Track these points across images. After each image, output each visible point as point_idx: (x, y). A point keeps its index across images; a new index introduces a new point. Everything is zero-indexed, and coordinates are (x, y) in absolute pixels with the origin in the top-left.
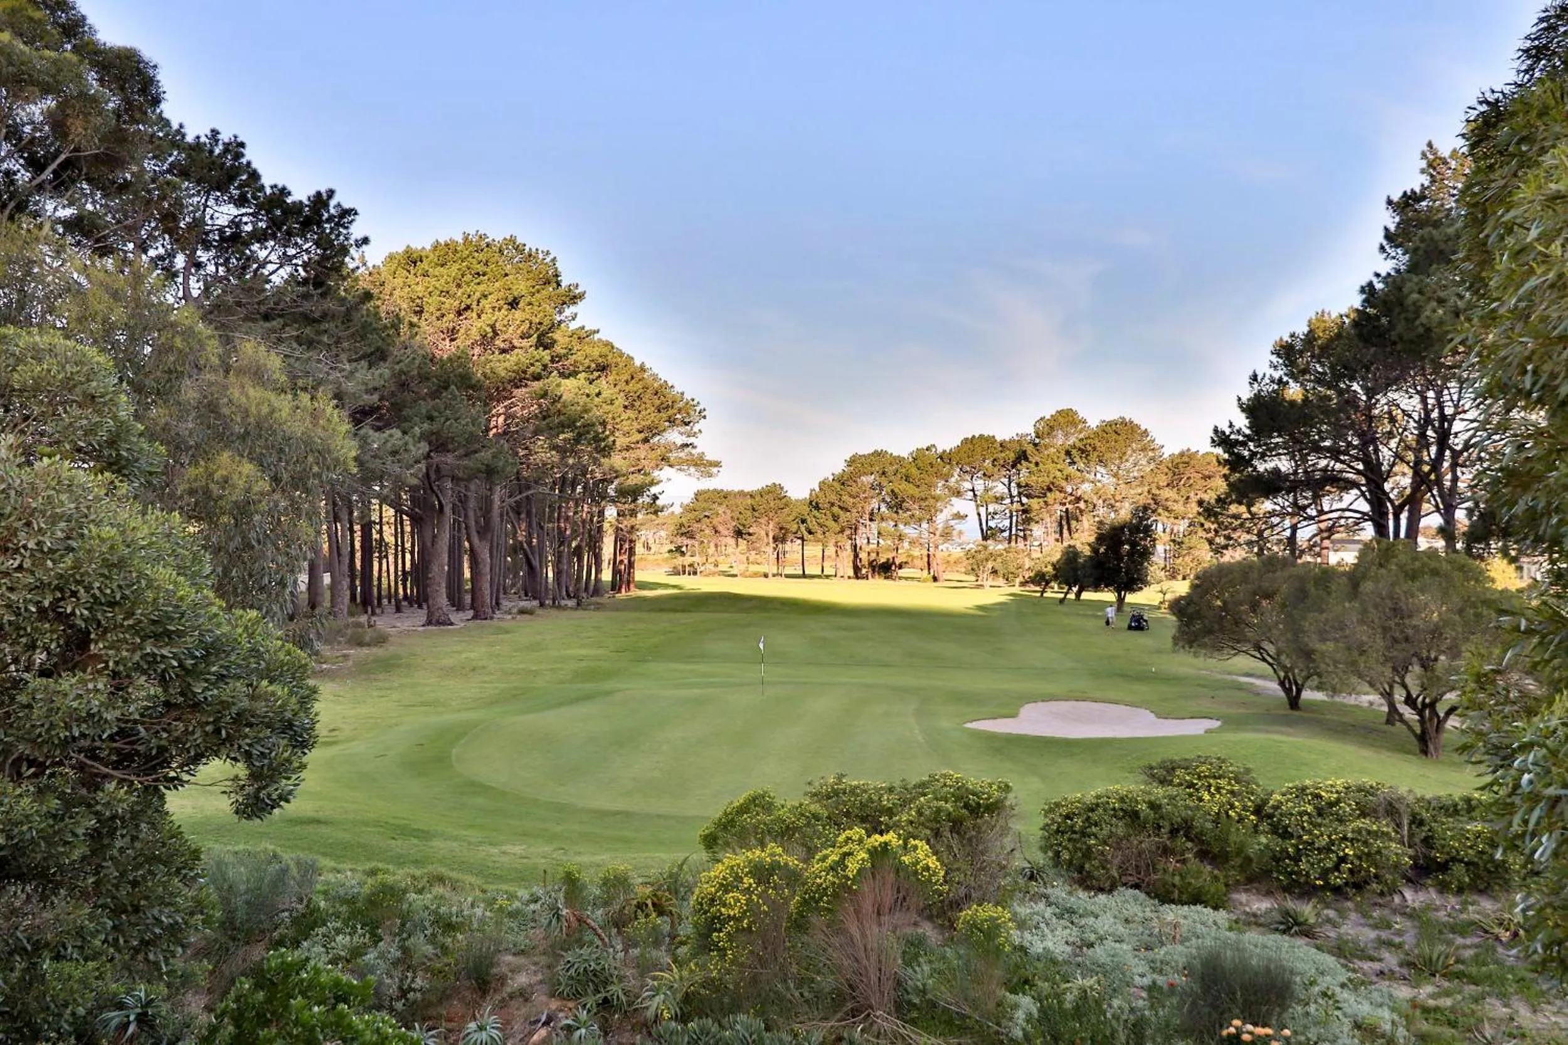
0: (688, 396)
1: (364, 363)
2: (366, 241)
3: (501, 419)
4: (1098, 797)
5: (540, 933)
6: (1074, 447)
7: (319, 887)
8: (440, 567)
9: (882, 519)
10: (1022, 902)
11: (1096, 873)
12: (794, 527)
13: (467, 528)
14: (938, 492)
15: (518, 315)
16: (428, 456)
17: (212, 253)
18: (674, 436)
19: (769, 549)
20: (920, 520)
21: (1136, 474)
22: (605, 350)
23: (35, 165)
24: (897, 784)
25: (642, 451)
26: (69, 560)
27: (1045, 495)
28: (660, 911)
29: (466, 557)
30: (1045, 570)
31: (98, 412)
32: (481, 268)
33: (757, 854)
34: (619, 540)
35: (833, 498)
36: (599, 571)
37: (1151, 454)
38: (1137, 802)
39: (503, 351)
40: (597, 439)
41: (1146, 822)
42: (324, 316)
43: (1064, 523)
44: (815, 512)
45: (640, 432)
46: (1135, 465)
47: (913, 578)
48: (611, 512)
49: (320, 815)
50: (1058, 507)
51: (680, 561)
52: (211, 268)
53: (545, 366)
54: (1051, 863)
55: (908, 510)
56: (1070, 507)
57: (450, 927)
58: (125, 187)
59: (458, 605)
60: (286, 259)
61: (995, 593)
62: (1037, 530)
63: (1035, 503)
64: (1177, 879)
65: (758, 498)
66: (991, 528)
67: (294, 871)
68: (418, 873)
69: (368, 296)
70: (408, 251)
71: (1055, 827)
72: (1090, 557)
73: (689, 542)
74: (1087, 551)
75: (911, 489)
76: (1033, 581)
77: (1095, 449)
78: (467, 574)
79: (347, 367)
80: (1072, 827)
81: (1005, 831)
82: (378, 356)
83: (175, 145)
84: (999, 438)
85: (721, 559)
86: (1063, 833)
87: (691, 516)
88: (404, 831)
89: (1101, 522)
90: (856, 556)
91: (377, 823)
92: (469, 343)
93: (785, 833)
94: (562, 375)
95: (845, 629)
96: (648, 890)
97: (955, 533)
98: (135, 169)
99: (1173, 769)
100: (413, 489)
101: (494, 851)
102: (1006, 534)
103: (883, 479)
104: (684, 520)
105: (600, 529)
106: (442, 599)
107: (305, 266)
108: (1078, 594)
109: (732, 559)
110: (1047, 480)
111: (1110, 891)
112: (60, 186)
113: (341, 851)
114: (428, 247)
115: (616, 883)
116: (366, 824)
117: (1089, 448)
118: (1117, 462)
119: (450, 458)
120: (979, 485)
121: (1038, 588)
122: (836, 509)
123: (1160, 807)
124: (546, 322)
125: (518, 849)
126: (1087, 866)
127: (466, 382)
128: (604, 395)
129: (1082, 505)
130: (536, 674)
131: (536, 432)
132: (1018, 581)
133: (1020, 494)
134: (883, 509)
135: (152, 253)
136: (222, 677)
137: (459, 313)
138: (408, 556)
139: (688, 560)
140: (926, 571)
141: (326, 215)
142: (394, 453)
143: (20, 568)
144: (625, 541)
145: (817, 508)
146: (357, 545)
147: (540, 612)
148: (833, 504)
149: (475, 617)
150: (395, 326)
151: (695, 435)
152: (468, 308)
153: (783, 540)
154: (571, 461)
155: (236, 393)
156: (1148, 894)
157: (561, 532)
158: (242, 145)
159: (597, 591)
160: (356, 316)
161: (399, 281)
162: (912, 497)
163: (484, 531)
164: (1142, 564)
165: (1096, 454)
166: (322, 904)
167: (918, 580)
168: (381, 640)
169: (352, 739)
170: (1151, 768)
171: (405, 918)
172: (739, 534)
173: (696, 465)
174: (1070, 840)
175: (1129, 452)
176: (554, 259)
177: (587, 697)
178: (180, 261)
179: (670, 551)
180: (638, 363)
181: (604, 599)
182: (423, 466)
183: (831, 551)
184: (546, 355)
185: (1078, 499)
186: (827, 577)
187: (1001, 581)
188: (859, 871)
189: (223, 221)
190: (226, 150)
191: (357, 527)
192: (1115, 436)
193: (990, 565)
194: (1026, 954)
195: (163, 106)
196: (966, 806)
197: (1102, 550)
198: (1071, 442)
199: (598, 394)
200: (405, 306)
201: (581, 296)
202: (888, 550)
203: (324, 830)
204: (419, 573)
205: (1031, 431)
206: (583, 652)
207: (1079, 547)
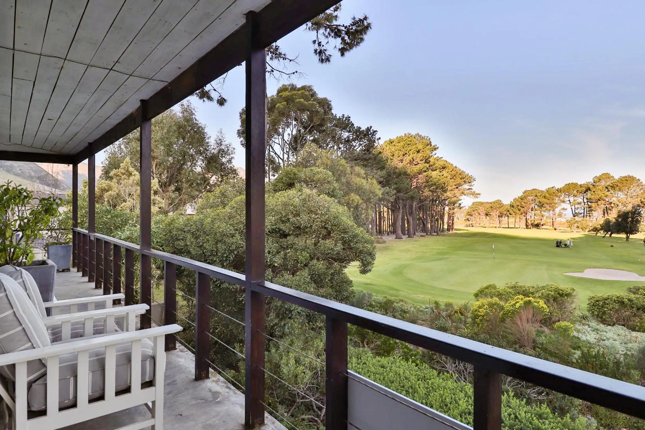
0: (470, 175)
1: (379, 170)
2: (380, 138)
3: (415, 183)
4: (609, 296)
5: (428, 316)
6: (609, 186)
7: (372, 299)
8: (399, 223)
9: (536, 210)
10: (580, 325)
11: (607, 319)
12: (505, 213)
13: (406, 213)
14: (556, 201)
15: (420, 155)
16: (396, 194)
17: (343, 145)
18: (466, 186)
19: (497, 219)
20: (549, 210)
21: (634, 194)
22: (445, 163)
23: (305, 128)
24: (535, 286)
25: (456, 191)
26: (327, 216)
27: (597, 202)
28: (462, 314)
29: (406, 221)
30: (597, 227)
31: (330, 185)
32: (409, 143)
33: (490, 300)
34: (449, 217)
35: (518, 204)
36: (443, 225)
37: (641, 187)
38: (624, 298)
39: (416, 165)
40: (442, 188)
41: (627, 305)
42: (370, 159)
43: (605, 211)
44: (512, 208)
45: (455, 185)
46: (635, 191)
47: (547, 229)
48: (447, 208)
49: (371, 283)
50: (603, 206)
51: (468, 223)
52: (343, 149)
53: (427, 168)
54: (591, 315)
55: (545, 207)
56: (608, 206)
57: (405, 312)
58: (324, 131)
59: (404, 234)
60: (360, 145)
61: (578, 234)
62: (595, 213)
63: (593, 205)
64: (638, 324)
65: (493, 204)
66: (576, 213)
67: (367, 295)
68: (396, 298)
69: (380, 153)
70: (390, 140)
71: (592, 304)
72: (615, 223)
73: (471, 217)
74: (614, 220)
75: (546, 201)
76: (593, 230)
77: (617, 186)
78: (406, 226)
79: (375, 171)
80: (599, 304)
81: (572, 302)
82: (382, 168)
83: (334, 119)
84: (579, 184)
85: (481, 222)
86: (595, 306)
87: (472, 209)
88: (392, 289)
89: (619, 211)
90: (527, 222)
91: (385, 286)
92: (406, 163)
93: (500, 295)
94: (432, 170)
95: (523, 244)
96: (458, 308)
97: (563, 215)
98: (326, 126)
99: (639, 289)
100: (392, 203)
101: (416, 296)
102: (582, 215)
103: (536, 198)
104: (469, 211)
105: (444, 213)
106: (400, 232)
107: (365, 146)
108: (611, 235)
109: (484, 223)
110: (598, 197)
111: (613, 326)
112: (310, 132)
113: (378, 292)
114: (395, 138)
115: (449, 305)
116: (383, 286)
117: (615, 186)
118: (627, 190)
119: (401, 194)
120: (572, 199)
121: (595, 233)
122: (519, 207)
123: (632, 301)
124: (428, 156)
125: (422, 296)
126: (604, 317)
127: (405, 174)
128: (445, 175)
129: (612, 205)
130: (426, 253)
131: (425, 186)
132: (587, 230)
133: (587, 202)
134: (536, 207)
135: (329, 146)
136: (356, 242)
137: (404, 155)
138: (390, 221)
139: (471, 222)
140: (552, 227)
141: (370, 133)
142: (387, 193)
143: (318, 217)
144: (451, 217)
145: (513, 207)
146: (378, 218)
147: (426, 236)
148: (518, 206)
149: (408, 237)
150: (387, 160)
151: (472, 186)
152: (406, 154)
153: (502, 217)
154: (435, 194)
155: (353, 179)
156: (628, 328)
157: (432, 214)
158: (350, 117)
159: (443, 231)
160: (378, 159)
161: (388, 148)
162: (547, 204)
163: (411, 214)
164: (636, 225)
165: (618, 188)
166: (374, 303)
167: (549, 229)
168: (384, 242)
169: (377, 266)
170: (630, 289)
171: (394, 309)
172: (487, 215)
173: (473, 194)
174: (597, 308)
175: (632, 186)
176: (429, 139)
177: (440, 259)
178: (336, 147)
179: (465, 220)
180: (454, 166)
181: (446, 233)
182: (395, 196)
183: (518, 220)
184: (427, 165)
185: (611, 203)
186: (517, 228)
187: (581, 230)
188: (519, 306)
189: (345, 137)
190: (346, 119)
191: (377, 213)
192: (626, 182)
193: (576, 225)
194: (580, 340)
195: (332, 111)
196: (559, 294)
197: (620, 220)
198: (608, 184)
199: (443, 175)
200: (389, 154)
201: (438, 148)
202: (538, 220)
203: (373, 286)
204: (394, 225)
205: (592, 181)
206: (440, 247)
207: (611, 219)
